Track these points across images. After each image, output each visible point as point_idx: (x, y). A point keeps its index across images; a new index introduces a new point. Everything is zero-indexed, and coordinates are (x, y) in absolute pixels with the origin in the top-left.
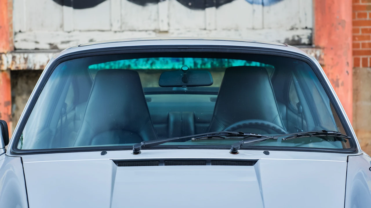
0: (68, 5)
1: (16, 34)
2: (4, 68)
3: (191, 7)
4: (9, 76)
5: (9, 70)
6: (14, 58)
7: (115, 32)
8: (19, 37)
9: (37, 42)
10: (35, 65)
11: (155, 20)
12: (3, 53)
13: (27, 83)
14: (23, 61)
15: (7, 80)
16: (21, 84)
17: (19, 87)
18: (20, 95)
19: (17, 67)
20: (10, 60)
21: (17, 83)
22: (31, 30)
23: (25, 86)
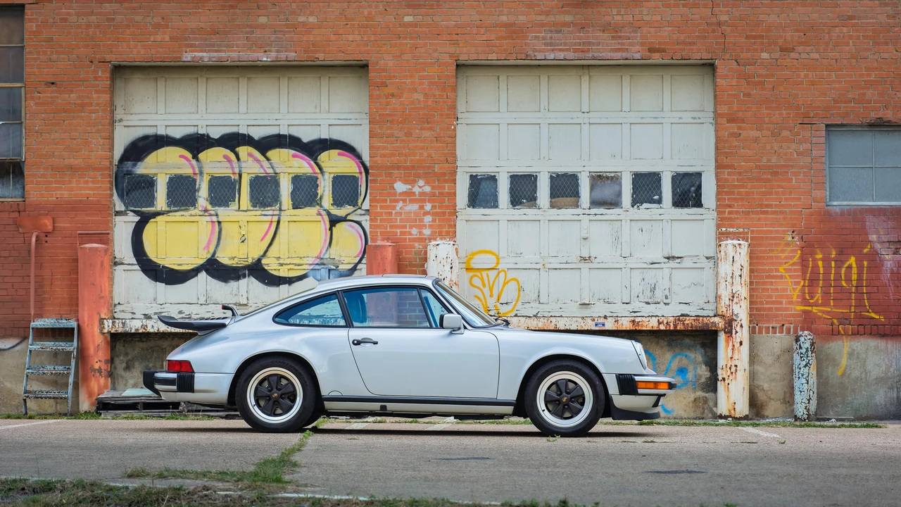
0: (161, 281)
1: (115, 305)
2: (106, 331)
3: (267, 284)
4: (109, 339)
5: (109, 332)
6: (113, 322)
7: (201, 305)
8: (118, 308)
9: (133, 313)
10: (131, 329)
11: (236, 295)
12: (105, 319)
13: (124, 346)
14: (121, 325)
15: (108, 342)
16: (120, 347)
17: (117, 349)
18: (118, 356)
19: (116, 331)
20: (110, 325)
21: (115, 346)
22: (128, 303)
23: (122, 348)
